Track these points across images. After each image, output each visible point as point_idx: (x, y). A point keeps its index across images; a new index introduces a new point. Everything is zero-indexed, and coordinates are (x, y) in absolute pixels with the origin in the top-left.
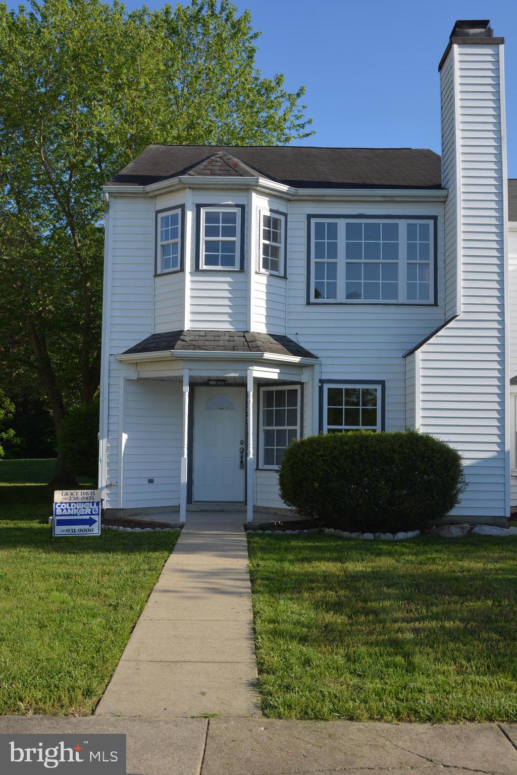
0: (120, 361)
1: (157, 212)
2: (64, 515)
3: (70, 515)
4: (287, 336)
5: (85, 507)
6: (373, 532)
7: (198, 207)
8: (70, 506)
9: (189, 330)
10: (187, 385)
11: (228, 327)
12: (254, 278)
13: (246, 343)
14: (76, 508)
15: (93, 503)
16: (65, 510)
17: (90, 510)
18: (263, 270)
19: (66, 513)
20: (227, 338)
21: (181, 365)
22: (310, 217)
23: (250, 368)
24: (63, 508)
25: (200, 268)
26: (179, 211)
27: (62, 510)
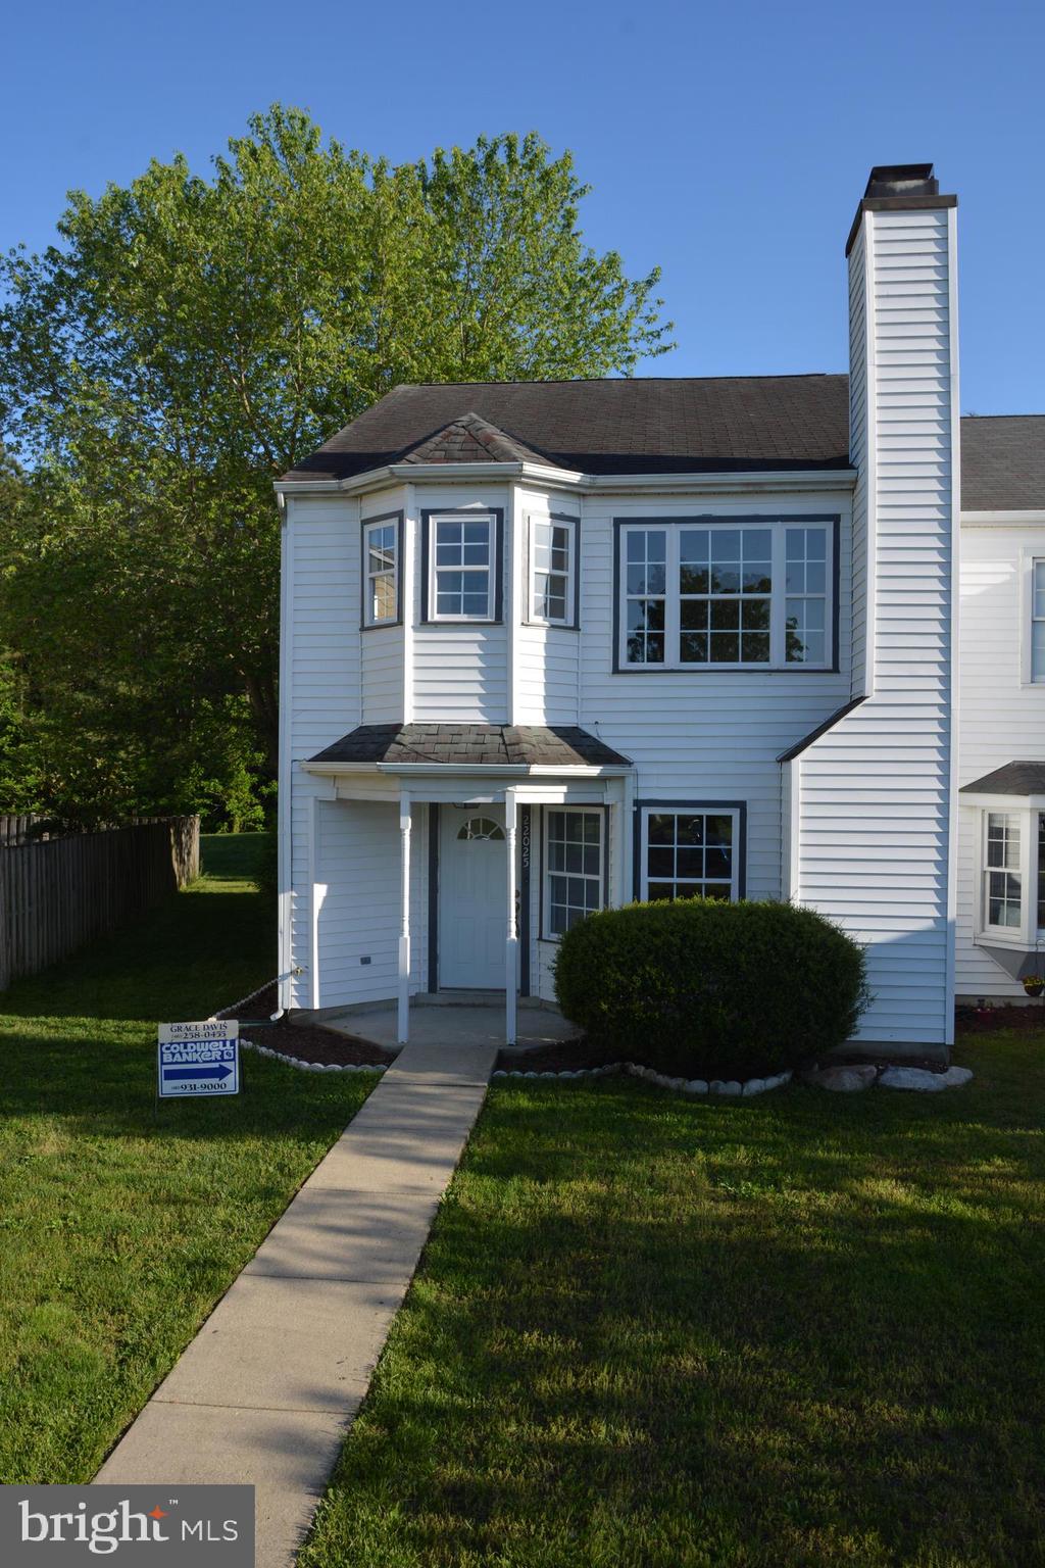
0: (309, 772)
1: (365, 522)
2: (177, 1063)
3: (187, 1062)
4: (580, 726)
5: (211, 1049)
6: (708, 1081)
7: (425, 514)
8: (185, 1048)
9: (411, 724)
10: (405, 815)
11: (477, 718)
12: (519, 633)
13: (503, 747)
14: (196, 1051)
15: (224, 1042)
16: (178, 1055)
17: (220, 1053)
18: (539, 620)
19: (180, 1060)
20: (473, 737)
21: (396, 784)
22: (618, 522)
23: (510, 789)
24: (174, 1051)
25: (429, 619)
26: (394, 522)
27: (173, 1054)
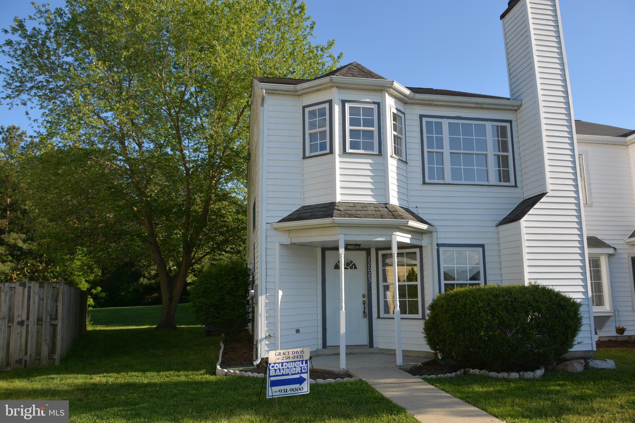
0: (275, 229)
1: (304, 107)
2: (277, 376)
3: (283, 375)
4: (409, 208)
5: (296, 366)
6: (518, 372)
7: (343, 102)
8: (282, 366)
9: (339, 202)
10: (342, 248)
11: (370, 200)
12: (390, 160)
13: (390, 213)
14: (288, 368)
15: (302, 361)
16: (278, 371)
17: (300, 368)
18: (394, 155)
19: (279, 374)
20: (373, 209)
21: (338, 230)
22: (421, 116)
23: (394, 233)
24: (276, 368)
25: (347, 151)
26: (327, 106)
27: (276, 370)
